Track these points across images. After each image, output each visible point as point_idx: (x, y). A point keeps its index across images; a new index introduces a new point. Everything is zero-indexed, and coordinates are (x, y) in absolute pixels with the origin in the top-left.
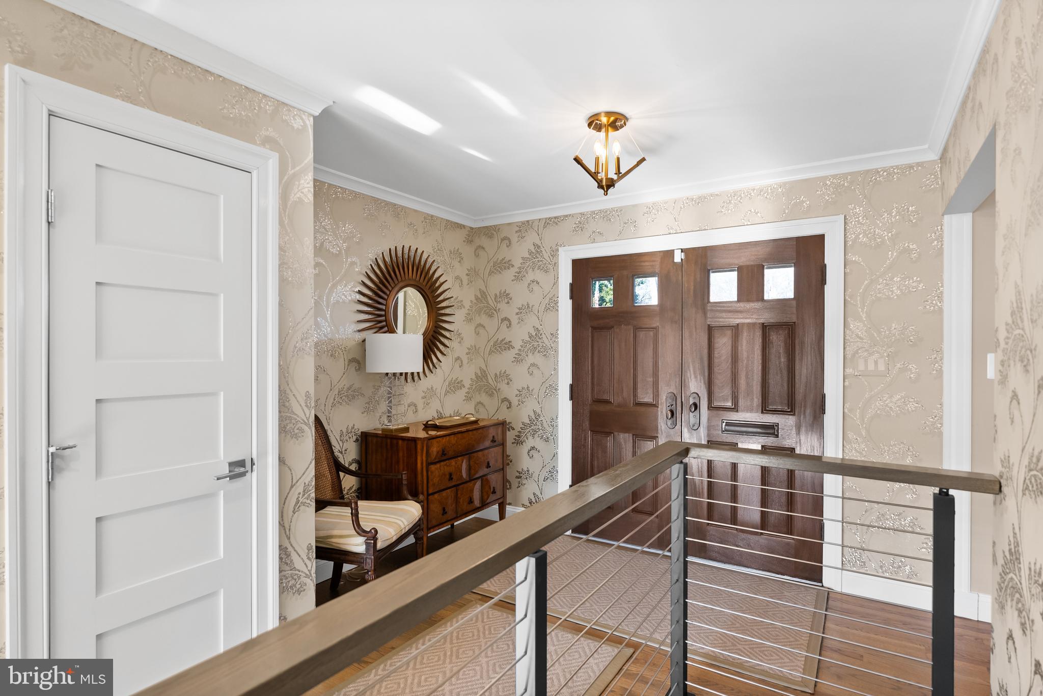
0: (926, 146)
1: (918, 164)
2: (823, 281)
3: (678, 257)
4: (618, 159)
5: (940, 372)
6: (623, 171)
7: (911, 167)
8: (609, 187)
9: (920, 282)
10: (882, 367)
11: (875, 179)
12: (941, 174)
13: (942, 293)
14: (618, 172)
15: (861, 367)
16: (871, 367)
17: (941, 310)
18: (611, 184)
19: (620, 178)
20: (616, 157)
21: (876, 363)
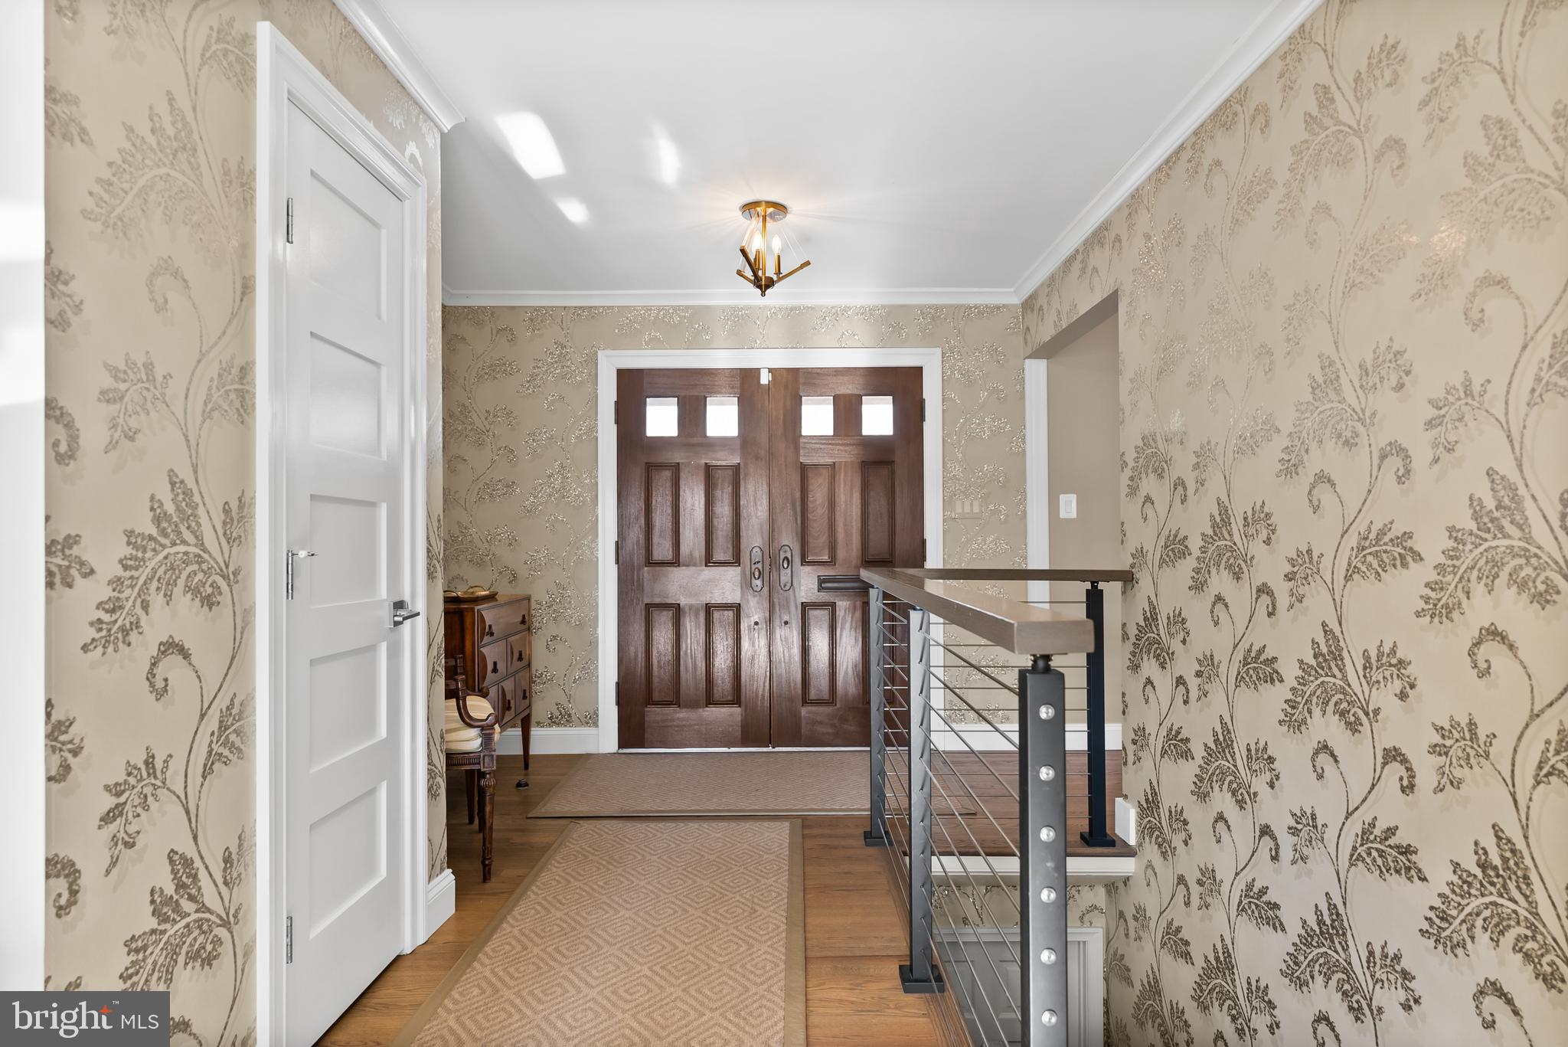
0: (1012, 290)
1: (1004, 306)
2: (922, 418)
3: (765, 378)
4: (779, 257)
5: (1024, 513)
6: (784, 271)
7: (998, 308)
8: (767, 287)
9: (1006, 423)
10: (976, 509)
11: (968, 315)
12: (1023, 318)
13: (1024, 435)
14: (778, 272)
15: (959, 509)
16: (967, 509)
17: (1024, 451)
18: (770, 283)
19: (780, 279)
20: (776, 255)
21: (972, 505)
